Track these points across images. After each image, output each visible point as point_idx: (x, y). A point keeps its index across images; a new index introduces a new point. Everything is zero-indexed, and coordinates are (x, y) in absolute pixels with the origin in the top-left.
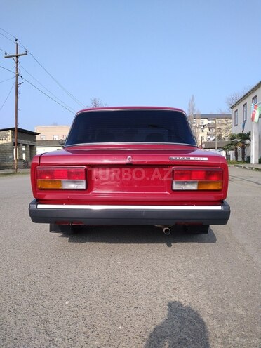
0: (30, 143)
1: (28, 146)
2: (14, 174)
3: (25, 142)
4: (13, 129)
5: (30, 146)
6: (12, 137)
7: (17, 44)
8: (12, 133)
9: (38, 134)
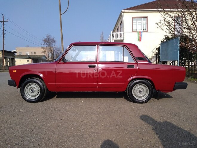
0: (11, 57)
1: (11, 59)
2: (3, 71)
3: (9, 57)
4: (2, 51)
5: (12, 59)
6: (2, 55)
7: (3, 16)
8: (2, 53)
9: (16, 53)
